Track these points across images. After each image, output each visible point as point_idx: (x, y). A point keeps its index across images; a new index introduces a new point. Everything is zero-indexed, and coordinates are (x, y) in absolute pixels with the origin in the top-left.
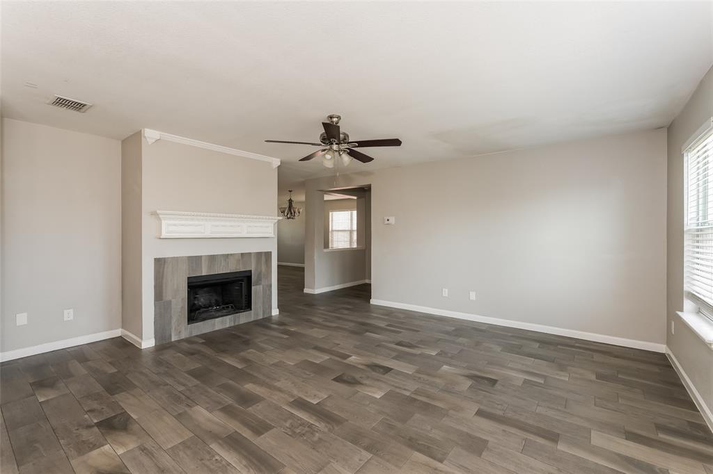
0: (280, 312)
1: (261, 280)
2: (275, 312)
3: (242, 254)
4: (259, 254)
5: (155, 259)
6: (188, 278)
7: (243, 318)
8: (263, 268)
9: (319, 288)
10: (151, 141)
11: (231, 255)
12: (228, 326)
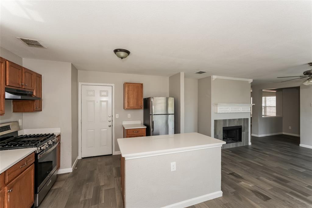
0: (252, 144)
1: (245, 130)
2: (250, 144)
3: (239, 119)
4: (244, 119)
5: (215, 120)
6: (223, 127)
7: (239, 144)
8: (246, 125)
9: (260, 134)
10: (214, 79)
11: (236, 119)
12: (234, 147)
